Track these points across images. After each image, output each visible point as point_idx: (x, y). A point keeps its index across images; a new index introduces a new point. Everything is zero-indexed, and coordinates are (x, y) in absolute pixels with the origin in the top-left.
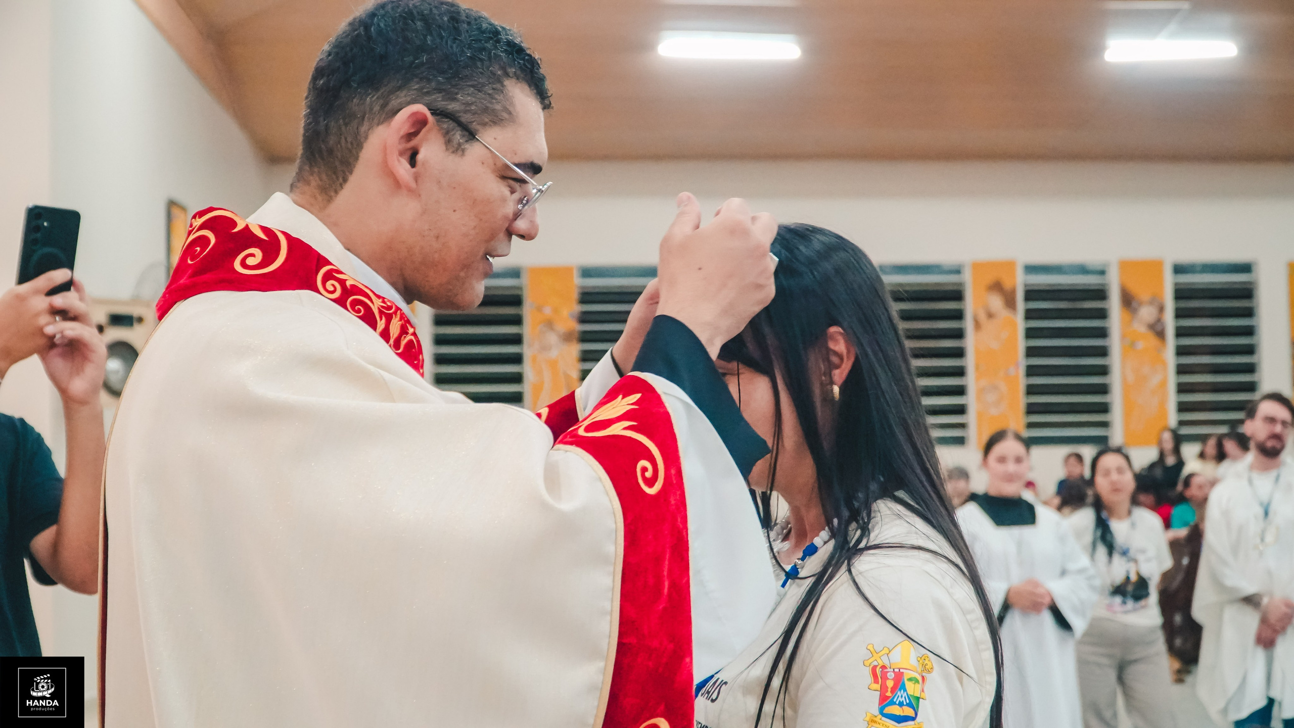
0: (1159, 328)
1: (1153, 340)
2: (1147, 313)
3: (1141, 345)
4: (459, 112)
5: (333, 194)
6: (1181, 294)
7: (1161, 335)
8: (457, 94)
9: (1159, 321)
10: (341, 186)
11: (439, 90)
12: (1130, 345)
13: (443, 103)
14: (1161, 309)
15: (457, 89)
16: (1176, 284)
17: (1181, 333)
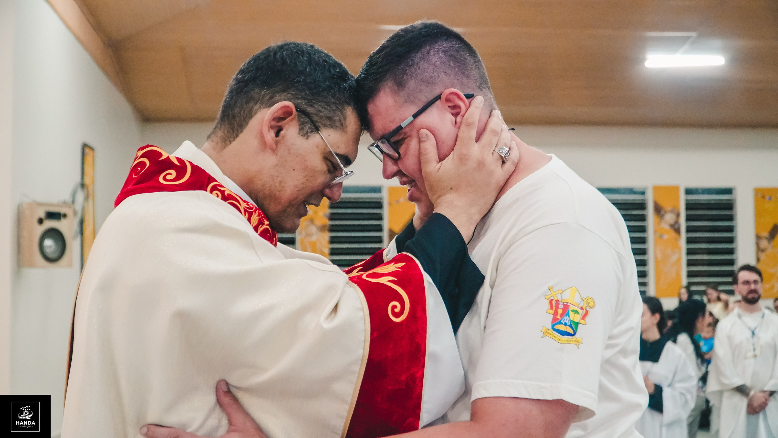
0: (676, 226)
1: (673, 234)
2: (669, 218)
3: (666, 237)
4: (312, 113)
5: (228, 142)
6: (690, 206)
7: (678, 231)
8: (314, 103)
9: (677, 222)
10: (234, 139)
11: (304, 99)
12: (659, 236)
13: (305, 106)
14: (678, 215)
15: (315, 101)
16: (687, 200)
17: (689, 230)
